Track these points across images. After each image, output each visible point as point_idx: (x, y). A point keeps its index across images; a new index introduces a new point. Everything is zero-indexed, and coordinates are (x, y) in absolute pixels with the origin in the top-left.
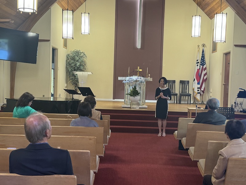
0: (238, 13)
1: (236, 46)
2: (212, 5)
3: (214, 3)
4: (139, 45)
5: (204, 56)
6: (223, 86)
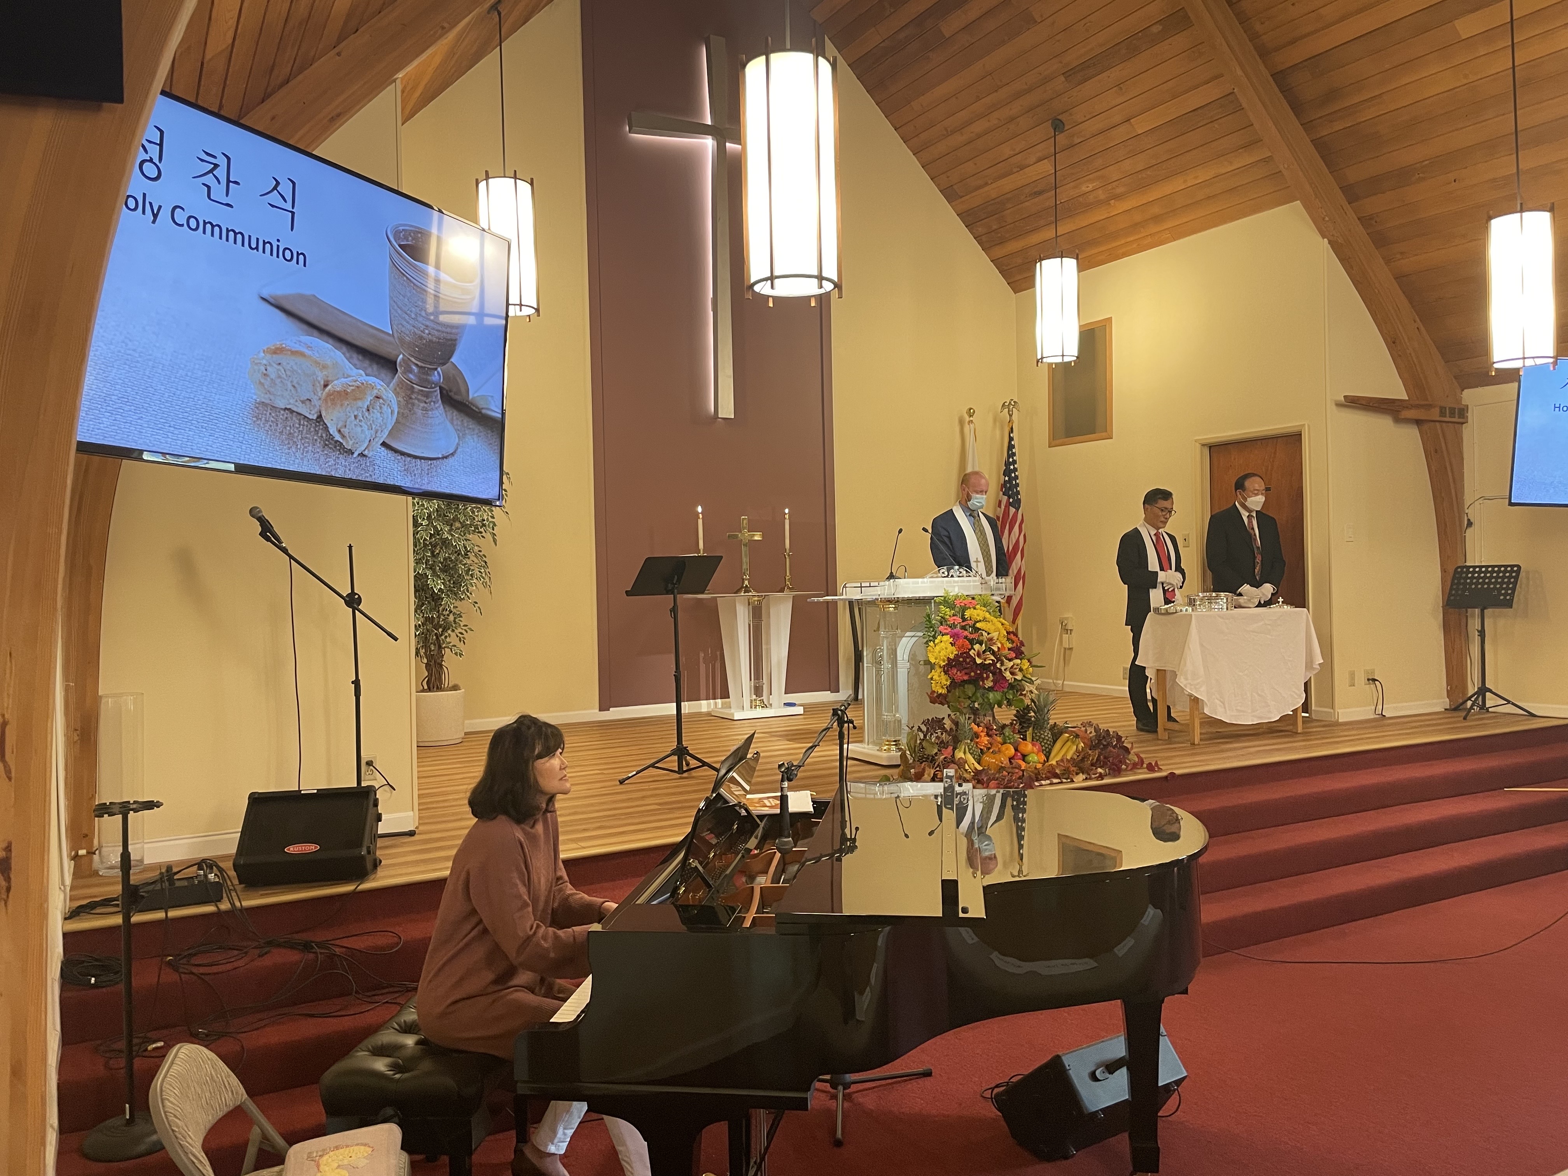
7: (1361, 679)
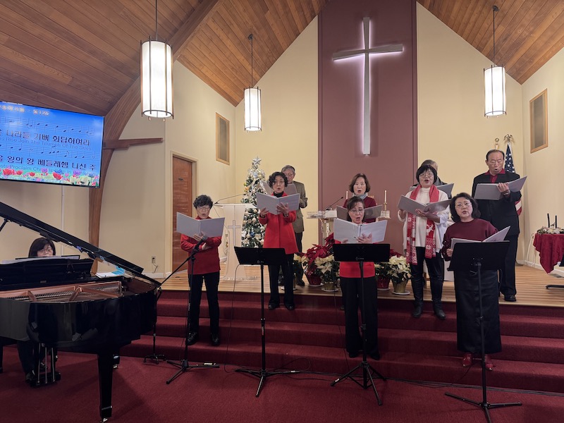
4: (366, 148)
5: (512, 161)
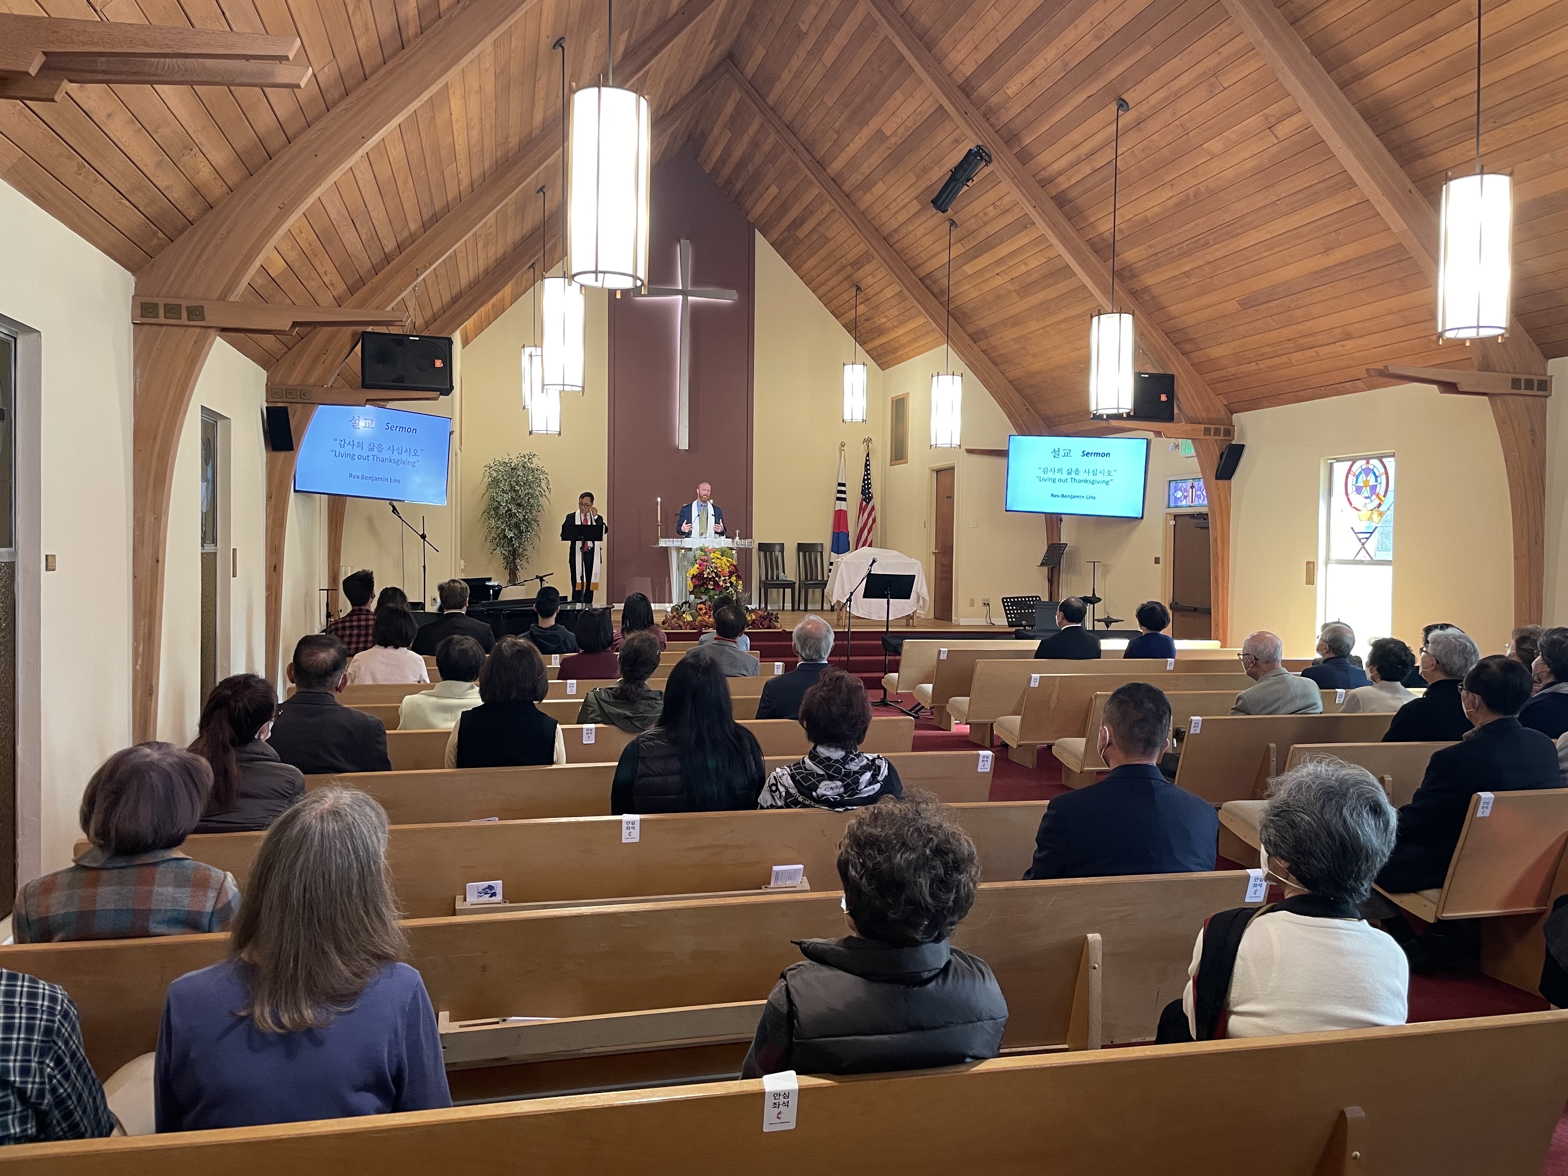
0: (972, 366)
1: (970, 451)
2: (892, 335)
3: (901, 331)
4: (683, 441)
6: (933, 558)
7: (979, 603)
